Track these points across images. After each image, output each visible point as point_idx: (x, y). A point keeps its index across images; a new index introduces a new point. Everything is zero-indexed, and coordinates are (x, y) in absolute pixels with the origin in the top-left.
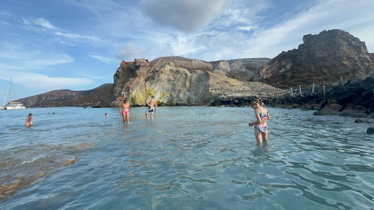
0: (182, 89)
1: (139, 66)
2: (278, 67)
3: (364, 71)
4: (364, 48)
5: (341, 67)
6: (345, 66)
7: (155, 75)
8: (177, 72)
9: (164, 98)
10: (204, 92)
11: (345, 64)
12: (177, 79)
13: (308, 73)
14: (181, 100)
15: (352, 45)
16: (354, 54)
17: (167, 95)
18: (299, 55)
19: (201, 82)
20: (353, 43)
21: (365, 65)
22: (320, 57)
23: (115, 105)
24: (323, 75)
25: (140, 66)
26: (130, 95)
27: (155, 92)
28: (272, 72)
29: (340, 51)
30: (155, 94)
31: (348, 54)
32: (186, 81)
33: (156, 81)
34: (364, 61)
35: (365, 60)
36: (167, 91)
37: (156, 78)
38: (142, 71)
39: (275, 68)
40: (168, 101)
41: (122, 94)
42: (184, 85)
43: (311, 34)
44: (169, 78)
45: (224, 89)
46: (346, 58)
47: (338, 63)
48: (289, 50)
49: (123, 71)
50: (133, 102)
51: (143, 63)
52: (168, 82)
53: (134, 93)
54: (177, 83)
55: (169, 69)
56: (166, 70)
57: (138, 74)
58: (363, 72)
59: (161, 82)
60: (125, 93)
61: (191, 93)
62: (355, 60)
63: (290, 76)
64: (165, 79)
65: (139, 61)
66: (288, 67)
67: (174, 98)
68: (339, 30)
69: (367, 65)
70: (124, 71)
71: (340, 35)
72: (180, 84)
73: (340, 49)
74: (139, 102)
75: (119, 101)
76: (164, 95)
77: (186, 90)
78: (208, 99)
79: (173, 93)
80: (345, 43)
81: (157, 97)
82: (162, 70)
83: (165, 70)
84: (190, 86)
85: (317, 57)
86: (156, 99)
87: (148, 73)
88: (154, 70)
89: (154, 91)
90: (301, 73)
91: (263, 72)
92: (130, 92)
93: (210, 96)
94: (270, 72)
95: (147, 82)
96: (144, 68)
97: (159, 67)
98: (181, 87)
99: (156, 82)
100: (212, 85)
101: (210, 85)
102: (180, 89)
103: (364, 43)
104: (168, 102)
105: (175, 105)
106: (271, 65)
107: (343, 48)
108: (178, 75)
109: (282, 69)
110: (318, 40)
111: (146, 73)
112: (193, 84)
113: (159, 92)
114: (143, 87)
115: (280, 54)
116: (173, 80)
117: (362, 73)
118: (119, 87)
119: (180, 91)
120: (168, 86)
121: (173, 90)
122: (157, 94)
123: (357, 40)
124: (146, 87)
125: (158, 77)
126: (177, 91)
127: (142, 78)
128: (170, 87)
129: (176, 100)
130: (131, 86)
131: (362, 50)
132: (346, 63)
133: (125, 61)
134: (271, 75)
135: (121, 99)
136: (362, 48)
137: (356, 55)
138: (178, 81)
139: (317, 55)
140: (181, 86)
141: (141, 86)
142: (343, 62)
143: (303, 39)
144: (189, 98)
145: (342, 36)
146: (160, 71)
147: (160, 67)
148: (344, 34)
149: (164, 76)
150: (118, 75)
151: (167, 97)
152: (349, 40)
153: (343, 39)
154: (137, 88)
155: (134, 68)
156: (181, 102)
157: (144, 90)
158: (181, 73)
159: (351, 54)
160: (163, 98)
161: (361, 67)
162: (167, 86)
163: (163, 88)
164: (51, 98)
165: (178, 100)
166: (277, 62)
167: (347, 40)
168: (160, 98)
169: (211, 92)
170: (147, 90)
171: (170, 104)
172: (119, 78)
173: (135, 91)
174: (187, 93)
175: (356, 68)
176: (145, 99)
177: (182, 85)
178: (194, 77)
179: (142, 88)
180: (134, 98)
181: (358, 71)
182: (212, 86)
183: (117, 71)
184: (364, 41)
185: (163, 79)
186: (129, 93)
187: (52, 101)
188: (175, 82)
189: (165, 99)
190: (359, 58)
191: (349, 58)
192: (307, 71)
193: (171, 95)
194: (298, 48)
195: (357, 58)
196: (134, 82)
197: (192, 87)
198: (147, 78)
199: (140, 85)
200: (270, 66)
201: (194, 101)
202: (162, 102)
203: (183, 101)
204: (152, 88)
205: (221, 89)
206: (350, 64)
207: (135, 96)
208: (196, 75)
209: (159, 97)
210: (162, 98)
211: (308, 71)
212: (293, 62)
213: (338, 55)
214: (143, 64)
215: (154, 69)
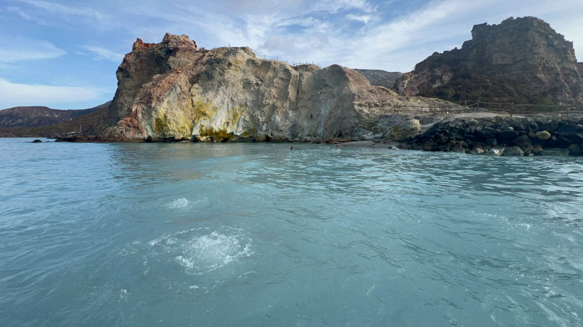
0: (279, 104)
1: (176, 49)
2: (430, 78)
3: (569, 91)
4: (572, 53)
5: (533, 84)
6: (540, 81)
7: (214, 69)
8: (264, 67)
9: (236, 124)
10: (339, 111)
11: (541, 79)
12: (267, 82)
13: (483, 90)
14: (278, 129)
15: (553, 46)
16: (555, 62)
17: (243, 117)
18: (464, 60)
19: (324, 90)
20: (556, 43)
21: (572, 81)
22: (499, 65)
23: (115, 137)
24: (507, 94)
25: (178, 48)
26: (153, 113)
27: (215, 109)
28: (418, 87)
29: (535, 56)
30: (215, 113)
31: (547, 62)
32: (288, 86)
33: (216, 83)
34: (569, 74)
35: (572, 73)
36: (242, 109)
37: (218, 78)
38: (183, 59)
39: (424, 80)
40: (246, 130)
41: (134, 110)
42: (284, 95)
43: (486, 23)
44: (246, 79)
45: (389, 105)
46: (542, 68)
47: (529, 75)
48: (446, 50)
49: (138, 61)
50: (160, 131)
51: (184, 43)
52: (244, 88)
53: (162, 109)
54: (266, 90)
55: (245, 60)
56: (240, 59)
57: (172, 65)
58: (568, 93)
59: (227, 87)
60: (140, 109)
61: (300, 113)
62: (556, 72)
63: (452, 95)
64: (238, 80)
65: (176, 39)
66: (446, 78)
67: (261, 124)
68: (536, 18)
69: (575, 81)
70: (141, 61)
71: (536, 27)
72: (274, 91)
73: (536, 51)
74: (177, 130)
75: (124, 126)
76: (235, 115)
77: (289, 107)
78: (353, 127)
79: (257, 113)
80: (544, 42)
81: (219, 120)
82: (231, 59)
83: (236, 60)
84: (297, 98)
85: (494, 64)
86: (218, 124)
87: (196, 64)
88: (211, 59)
89: (211, 106)
90: (470, 90)
91: (404, 86)
92: (153, 105)
93: (357, 121)
94: (415, 86)
95: (196, 86)
96: (187, 53)
97: (222, 51)
98: (277, 99)
99: (216, 86)
100: (360, 94)
101: (355, 95)
102: (273, 105)
103: (571, 44)
104: (245, 133)
105: (263, 141)
106: (418, 74)
107: (540, 50)
108: (266, 73)
109: (437, 82)
110: (499, 34)
111: (191, 64)
112: (305, 92)
113: (225, 110)
114: (185, 96)
115: (430, 56)
116: (257, 84)
117: (567, 95)
118: (128, 95)
119: (274, 108)
120: (244, 96)
121: (258, 104)
122: (219, 113)
123: (560, 37)
124: (192, 95)
125: (221, 75)
126: (266, 109)
127: (182, 75)
128: (249, 98)
129: (264, 128)
130: (156, 92)
131: (568, 56)
132: (541, 76)
133: (143, 42)
134: (419, 92)
135: (130, 121)
136: (569, 52)
137: (558, 64)
138: (268, 86)
139: (494, 61)
140: (276, 96)
141: (180, 94)
142: (538, 75)
143: (472, 31)
144: (294, 126)
145: (540, 29)
146: (225, 60)
147: (226, 53)
148: (543, 26)
149: (235, 74)
150: (128, 70)
151: (244, 120)
152: (550, 38)
153: (541, 34)
154: (172, 97)
155: (163, 54)
156: (276, 134)
157: (187, 103)
158: (275, 69)
159: (550, 61)
160: (233, 124)
161: (566, 84)
162: (241, 97)
163: (232, 100)
164: (10, 121)
165: (270, 130)
166: (428, 69)
167: (547, 38)
168: (228, 123)
169: (361, 111)
170: (195, 103)
171: (250, 138)
172: (128, 76)
173: (165, 104)
174: (291, 114)
175: (558, 85)
176: (190, 123)
177: (279, 95)
178: (305, 77)
179: (184, 98)
180: (163, 120)
181: (561, 91)
182: (359, 97)
183: (125, 60)
184: (571, 41)
185: (233, 81)
186: (150, 108)
187: (12, 126)
188: (262, 88)
189: (238, 126)
190: (564, 68)
191: (547, 69)
192: (481, 88)
193: (252, 117)
194: (461, 48)
195: (559, 70)
196: (164, 83)
197: (302, 100)
198: (194, 77)
199: (179, 90)
200: (416, 75)
201: (307, 132)
202: (232, 133)
203: (281, 131)
204: (208, 99)
205: (383, 105)
206: (548, 79)
207: (165, 116)
208: (310, 74)
209: (224, 121)
210: (231, 122)
211: (483, 87)
212: (454, 71)
213: (530, 62)
214: (184, 46)
215: (210, 56)
